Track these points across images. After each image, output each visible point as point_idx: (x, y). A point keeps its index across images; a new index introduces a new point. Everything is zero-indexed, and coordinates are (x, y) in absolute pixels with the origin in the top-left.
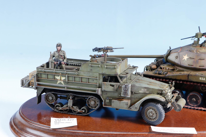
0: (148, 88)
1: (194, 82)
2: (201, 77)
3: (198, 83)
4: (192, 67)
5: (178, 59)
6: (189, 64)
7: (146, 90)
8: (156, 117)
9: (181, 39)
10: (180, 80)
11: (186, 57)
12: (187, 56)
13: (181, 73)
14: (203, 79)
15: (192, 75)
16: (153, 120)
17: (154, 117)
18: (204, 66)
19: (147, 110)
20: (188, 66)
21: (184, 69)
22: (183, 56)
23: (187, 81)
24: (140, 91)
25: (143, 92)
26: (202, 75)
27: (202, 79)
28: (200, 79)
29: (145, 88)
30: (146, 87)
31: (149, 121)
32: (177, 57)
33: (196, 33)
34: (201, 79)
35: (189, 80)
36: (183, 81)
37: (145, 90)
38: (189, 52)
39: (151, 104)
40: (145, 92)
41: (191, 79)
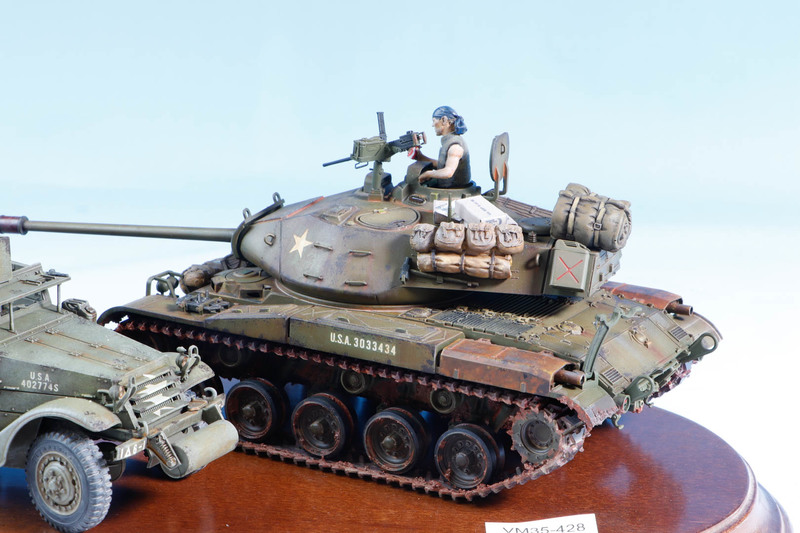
0: (56, 369)
1: (311, 352)
2: (337, 330)
3: (325, 355)
4: (318, 284)
5: (276, 247)
6: (306, 273)
7: (47, 378)
8: (74, 499)
9: (325, 165)
10: (260, 342)
11: (301, 243)
12: (307, 239)
13: (266, 311)
14: (343, 339)
15: (300, 322)
16: (67, 511)
17: (66, 499)
18: (364, 285)
19: (43, 465)
20: (304, 281)
21: (295, 295)
22: (295, 237)
23: (286, 347)
24: (23, 383)
25: (38, 385)
26: (341, 325)
27: (340, 342)
28: (333, 337)
29: (45, 369)
30: (49, 365)
31: (51, 515)
32: (272, 241)
33: (358, 138)
34: (337, 339)
35: (292, 343)
36: (272, 345)
37: (43, 377)
38: (318, 219)
39: (54, 438)
40: (43, 386)
41: (298, 336)
